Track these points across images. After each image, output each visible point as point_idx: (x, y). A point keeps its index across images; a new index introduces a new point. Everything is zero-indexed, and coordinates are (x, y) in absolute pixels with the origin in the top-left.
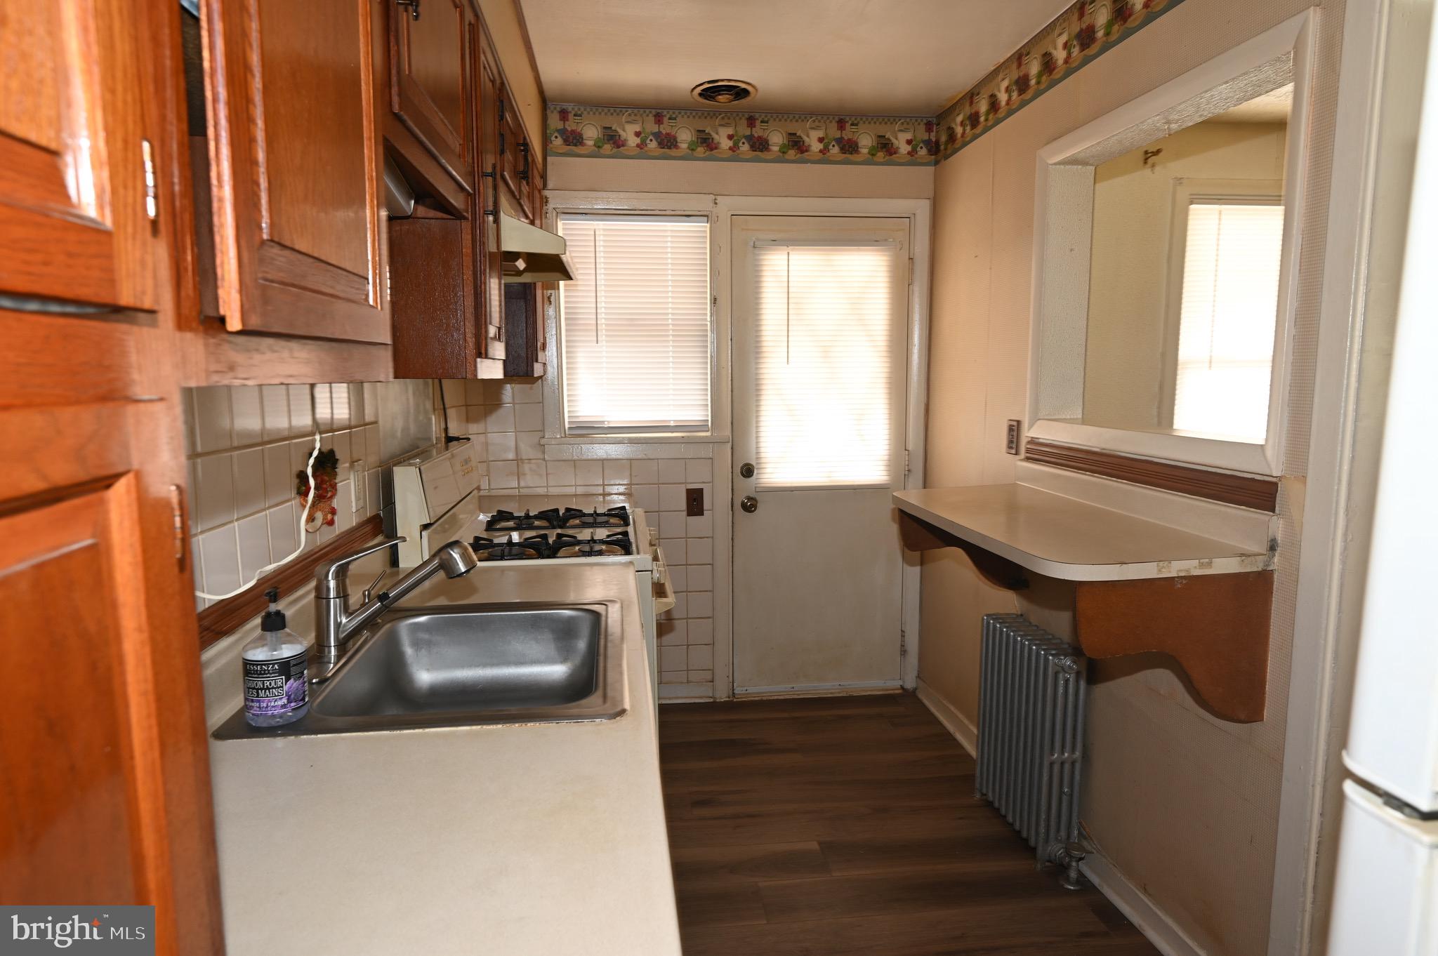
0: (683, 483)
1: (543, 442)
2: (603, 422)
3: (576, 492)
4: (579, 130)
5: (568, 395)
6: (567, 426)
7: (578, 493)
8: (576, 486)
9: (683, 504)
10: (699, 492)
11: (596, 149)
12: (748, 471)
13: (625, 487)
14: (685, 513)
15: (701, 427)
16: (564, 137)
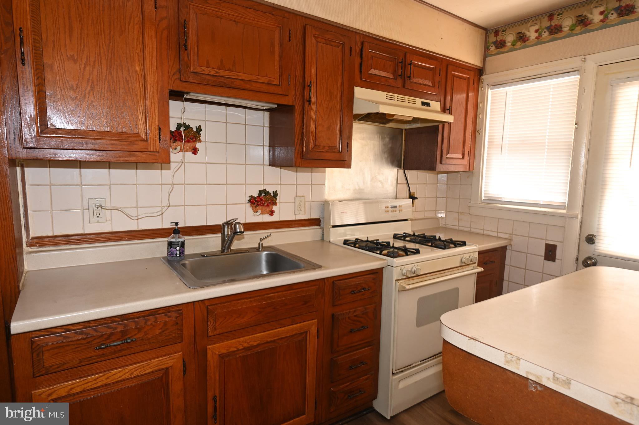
0: (544, 239)
1: (470, 205)
2: (501, 198)
3: (483, 233)
4: (504, 39)
5: (485, 182)
6: (483, 198)
7: (484, 234)
8: (484, 230)
9: (542, 252)
10: (555, 247)
11: (512, 46)
12: (591, 240)
13: (509, 235)
14: (543, 258)
15: (562, 207)
16: (496, 45)
